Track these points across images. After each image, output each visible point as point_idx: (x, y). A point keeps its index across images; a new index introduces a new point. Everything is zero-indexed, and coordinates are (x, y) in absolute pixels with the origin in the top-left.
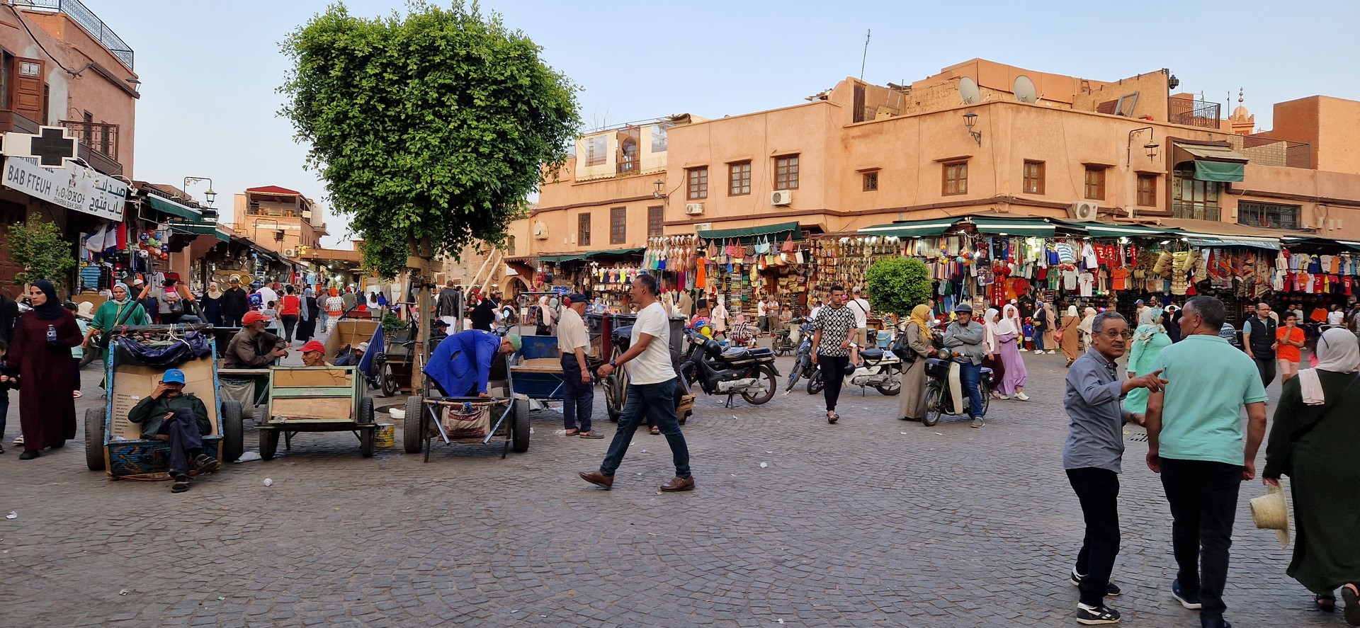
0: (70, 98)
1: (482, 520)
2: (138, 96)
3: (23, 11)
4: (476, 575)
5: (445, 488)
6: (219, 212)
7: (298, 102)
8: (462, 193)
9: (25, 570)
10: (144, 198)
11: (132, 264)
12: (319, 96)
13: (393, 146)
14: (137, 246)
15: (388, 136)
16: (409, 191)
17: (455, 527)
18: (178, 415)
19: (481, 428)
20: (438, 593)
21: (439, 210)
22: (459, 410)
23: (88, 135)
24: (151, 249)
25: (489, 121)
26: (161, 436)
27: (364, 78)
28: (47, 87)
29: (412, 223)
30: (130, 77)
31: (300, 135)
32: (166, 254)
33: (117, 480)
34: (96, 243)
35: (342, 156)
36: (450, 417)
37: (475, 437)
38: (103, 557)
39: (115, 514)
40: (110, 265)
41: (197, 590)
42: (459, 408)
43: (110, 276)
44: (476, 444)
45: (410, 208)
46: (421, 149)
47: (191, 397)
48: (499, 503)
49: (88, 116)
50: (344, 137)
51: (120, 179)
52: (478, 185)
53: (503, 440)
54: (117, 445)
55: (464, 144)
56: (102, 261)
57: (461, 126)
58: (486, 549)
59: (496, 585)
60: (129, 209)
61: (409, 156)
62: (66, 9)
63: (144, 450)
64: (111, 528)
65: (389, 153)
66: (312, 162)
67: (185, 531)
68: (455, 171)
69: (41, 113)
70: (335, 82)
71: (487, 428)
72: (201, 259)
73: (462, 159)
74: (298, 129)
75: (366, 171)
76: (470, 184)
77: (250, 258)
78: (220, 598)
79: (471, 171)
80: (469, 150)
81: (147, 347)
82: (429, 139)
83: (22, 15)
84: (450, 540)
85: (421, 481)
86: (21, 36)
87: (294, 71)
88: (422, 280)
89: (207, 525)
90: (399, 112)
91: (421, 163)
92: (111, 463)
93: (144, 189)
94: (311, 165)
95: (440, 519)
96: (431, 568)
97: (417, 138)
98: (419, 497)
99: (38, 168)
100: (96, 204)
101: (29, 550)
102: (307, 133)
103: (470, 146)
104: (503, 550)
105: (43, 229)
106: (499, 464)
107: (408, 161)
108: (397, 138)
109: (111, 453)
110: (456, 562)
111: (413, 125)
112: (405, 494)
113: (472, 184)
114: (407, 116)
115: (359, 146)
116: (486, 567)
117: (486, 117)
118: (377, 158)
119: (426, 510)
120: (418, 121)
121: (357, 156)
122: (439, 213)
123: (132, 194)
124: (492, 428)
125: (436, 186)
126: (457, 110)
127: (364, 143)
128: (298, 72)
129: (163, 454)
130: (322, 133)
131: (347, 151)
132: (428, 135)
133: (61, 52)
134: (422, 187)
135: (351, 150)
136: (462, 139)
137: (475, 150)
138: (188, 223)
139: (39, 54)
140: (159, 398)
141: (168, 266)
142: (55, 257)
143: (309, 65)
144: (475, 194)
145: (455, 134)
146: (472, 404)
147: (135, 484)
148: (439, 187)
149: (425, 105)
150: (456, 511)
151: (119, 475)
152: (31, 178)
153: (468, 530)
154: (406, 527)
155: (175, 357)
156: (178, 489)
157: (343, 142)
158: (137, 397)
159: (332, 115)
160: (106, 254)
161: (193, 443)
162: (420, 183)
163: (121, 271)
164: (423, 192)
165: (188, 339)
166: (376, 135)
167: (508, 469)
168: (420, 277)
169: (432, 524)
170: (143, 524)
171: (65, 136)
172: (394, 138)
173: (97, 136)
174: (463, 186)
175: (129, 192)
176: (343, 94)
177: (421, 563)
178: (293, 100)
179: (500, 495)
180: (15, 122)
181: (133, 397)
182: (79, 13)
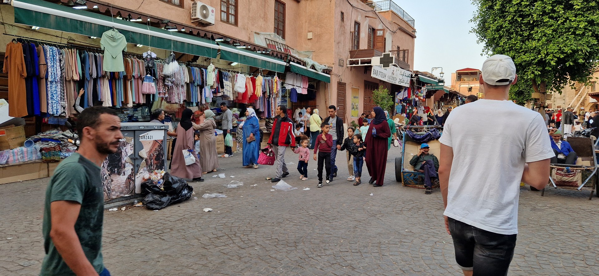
0: (392, 42)
1: (577, 231)
2: (415, 37)
3: (379, 13)
4: (574, 261)
5: (554, 211)
6: (445, 81)
7: (479, 25)
8: (565, 57)
9: (374, 216)
10: (417, 77)
11: (413, 103)
12: (489, 20)
13: (526, 38)
14: (414, 96)
15: (523, 33)
16: (534, 59)
17: (561, 232)
18: (427, 162)
19: (575, 182)
20: (551, 265)
21: (551, 67)
22: (562, 171)
23: (398, 55)
24: (419, 97)
25: (583, 15)
26: (421, 170)
27: (511, 7)
28: (385, 39)
29: (535, 75)
30: (413, 30)
31: (479, 40)
32: (424, 99)
33: (406, 186)
34: (401, 96)
35: (499, 47)
36: (556, 174)
37: (572, 186)
38: (400, 215)
39: (405, 199)
40: (405, 104)
41: (435, 237)
42: (562, 170)
43: (405, 108)
44: (572, 190)
45: (534, 68)
46: (541, 37)
47: (432, 156)
48: (588, 223)
49: (398, 48)
50: (501, 37)
51: (408, 70)
52: (575, 52)
53: (590, 190)
54: (405, 172)
55: (567, 30)
56: (402, 103)
57: (565, 21)
58: (581, 248)
59: (587, 269)
60: (412, 82)
61: (535, 42)
62: (392, 9)
63: (415, 176)
64: (403, 205)
65: (523, 42)
66: (485, 51)
67: (430, 210)
68: (561, 46)
69: (383, 49)
70: (497, 12)
71: (579, 182)
72: (438, 101)
73: (566, 39)
74: (479, 37)
75: (511, 52)
76: (570, 51)
77: (457, 99)
78: (444, 242)
79: (571, 45)
80: (570, 33)
81: (416, 134)
82: (546, 31)
83: (378, 14)
84: (558, 239)
85: (540, 205)
86: (377, 21)
87: (478, 11)
88: (540, 104)
89: (438, 209)
90: (529, 20)
91: (541, 44)
92: (404, 179)
93: (417, 73)
94: (485, 53)
95: (551, 226)
96: (547, 251)
97: (539, 32)
98: (539, 213)
99: (382, 69)
100: (401, 81)
101: (376, 208)
102: (483, 38)
103: (570, 31)
104: (591, 250)
105: (383, 91)
106: (588, 203)
107: (534, 44)
108: (528, 33)
109: (403, 175)
110: (562, 251)
111: (537, 26)
112: (531, 210)
113: (571, 52)
114: (534, 21)
115: (508, 41)
116: (581, 257)
117: (581, 14)
118: (517, 45)
119: (543, 220)
120: (540, 23)
121: (506, 45)
122: (550, 69)
123: (413, 76)
124: (583, 182)
125: (549, 55)
126: (563, 13)
127: (511, 38)
128: (479, 11)
129: (422, 178)
130: (490, 37)
131: (502, 44)
132: (546, 29)
133: (390, 25)
134: (542, 56)
135: (504, 43)
136: (566, 28)
137: (574, 33)
138: (433, 86)
139: (383, 27)
140: (421, 155)
141: (425, 104)
142: (387, 101)
143: (485, 7)
144: (573, 56)
145: (561, 26)
146: (570, 168)
147: (412, 188)
148: (552, 55)
149: (544, 13)
150: (561, 224)
151: (406, 185)
152: (380, 73)
153: (569, 235)
154: (532, 227)
155: (426, 139)
156: (427, 193)
157: (500, 40)
158: (413, 154)
159: (495, 28)
160: (404, 100)
161: (433, 175)
162: (541, 54)
163: (409, 106)
164: (542, 59)
165: (431, 132)
166: (516, 34)
167: (593, 206)
168: (539, 103)
169: (547, 228)
170: (414, 205)
171: (391, 56)
172: (526, 34)
173: (401, 55)
174: (566, 53)
175: (412, 75)
176: (500, 17)
177: (541, 247)
178: (477, 24)
179: (589, 219)
180: (375, 53)
181: (411, 154)
182: (396, 9)
